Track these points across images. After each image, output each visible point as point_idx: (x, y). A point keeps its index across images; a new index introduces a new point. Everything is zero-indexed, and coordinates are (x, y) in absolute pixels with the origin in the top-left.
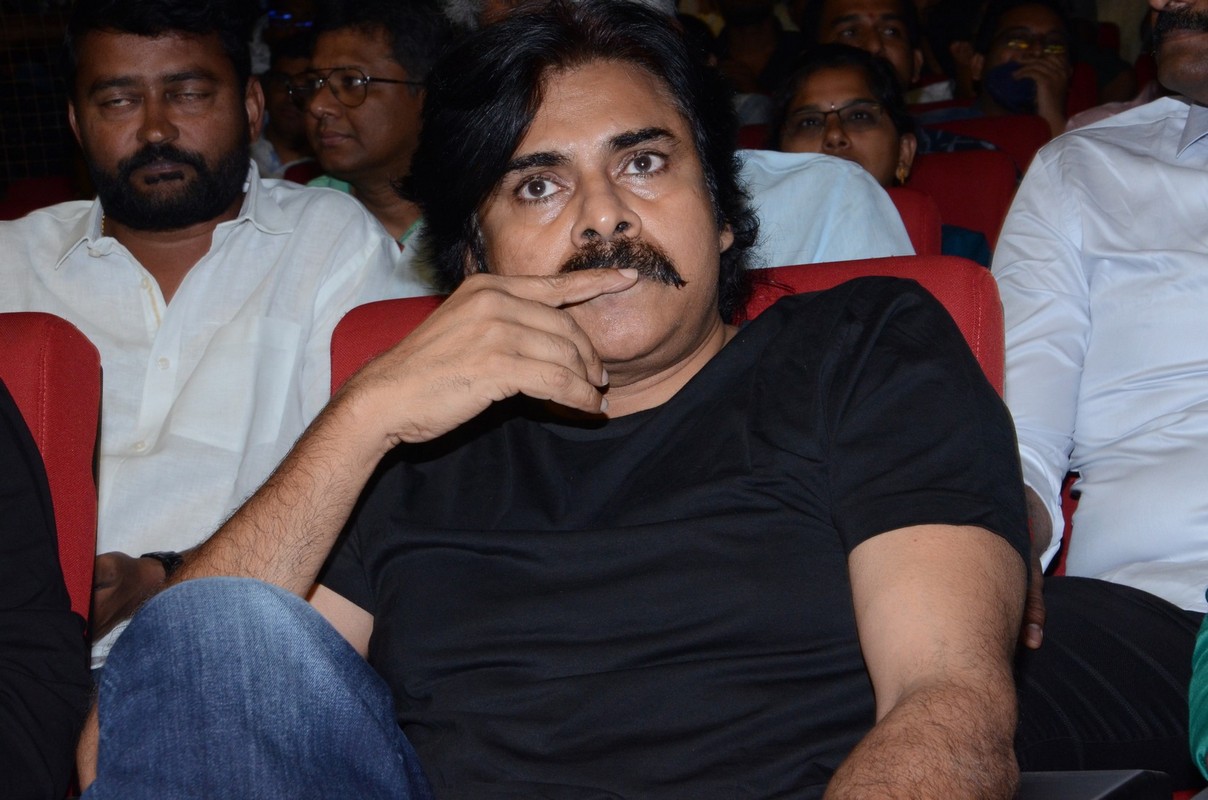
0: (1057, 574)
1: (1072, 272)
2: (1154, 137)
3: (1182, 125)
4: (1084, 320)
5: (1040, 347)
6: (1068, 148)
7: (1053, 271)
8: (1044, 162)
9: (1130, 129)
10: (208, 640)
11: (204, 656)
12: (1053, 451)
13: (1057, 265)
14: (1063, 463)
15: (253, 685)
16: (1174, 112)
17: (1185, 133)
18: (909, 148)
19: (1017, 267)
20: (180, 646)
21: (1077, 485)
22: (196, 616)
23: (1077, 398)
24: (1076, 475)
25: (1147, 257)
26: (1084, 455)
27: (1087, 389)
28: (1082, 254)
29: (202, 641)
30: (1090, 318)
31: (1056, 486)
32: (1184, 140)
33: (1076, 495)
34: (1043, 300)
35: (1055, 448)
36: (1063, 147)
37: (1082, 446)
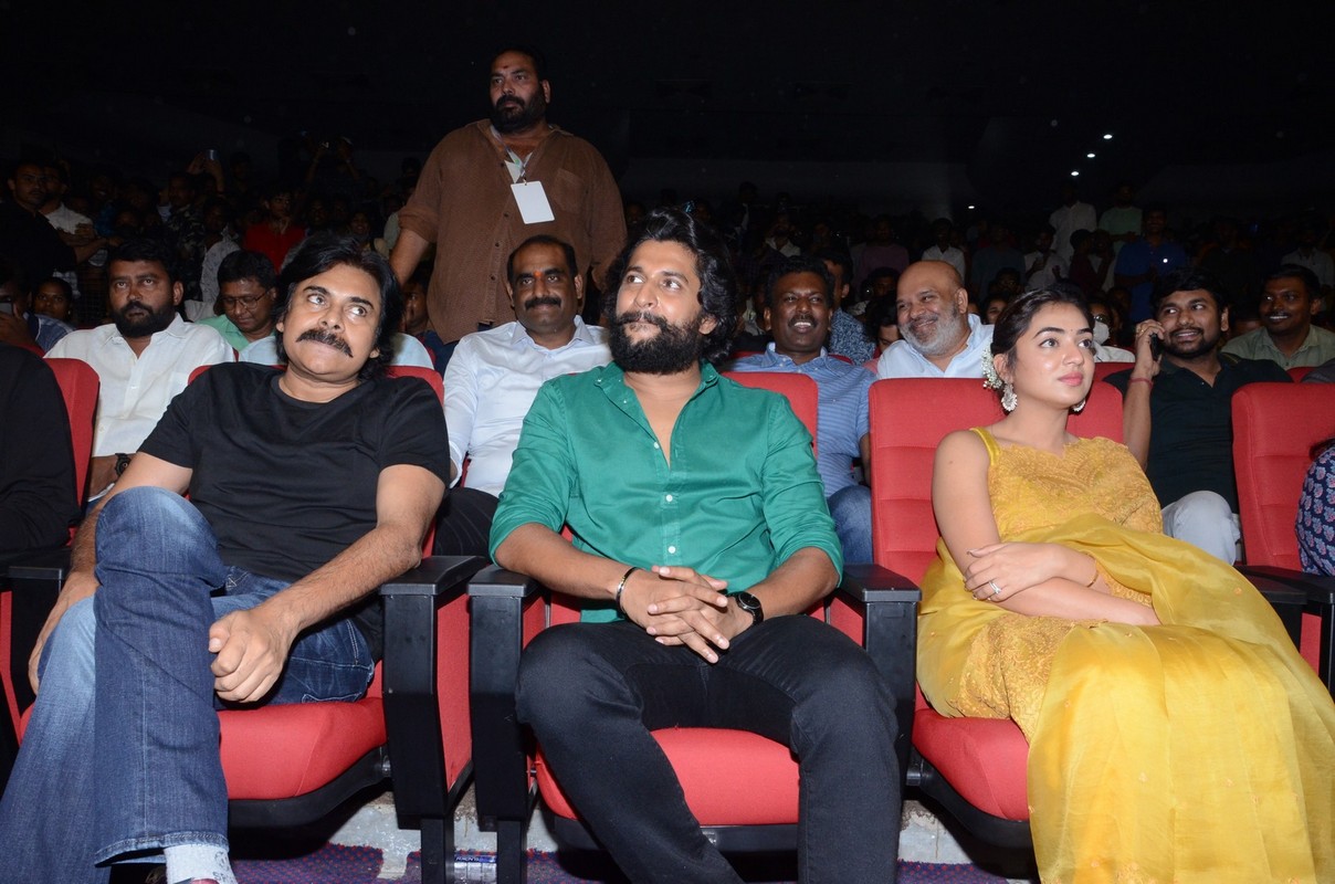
3: (511, 335)
12: (461, 445)
24: (469, 455)
26: (473, 447)
27: (477, 424)
36: (472, 338)
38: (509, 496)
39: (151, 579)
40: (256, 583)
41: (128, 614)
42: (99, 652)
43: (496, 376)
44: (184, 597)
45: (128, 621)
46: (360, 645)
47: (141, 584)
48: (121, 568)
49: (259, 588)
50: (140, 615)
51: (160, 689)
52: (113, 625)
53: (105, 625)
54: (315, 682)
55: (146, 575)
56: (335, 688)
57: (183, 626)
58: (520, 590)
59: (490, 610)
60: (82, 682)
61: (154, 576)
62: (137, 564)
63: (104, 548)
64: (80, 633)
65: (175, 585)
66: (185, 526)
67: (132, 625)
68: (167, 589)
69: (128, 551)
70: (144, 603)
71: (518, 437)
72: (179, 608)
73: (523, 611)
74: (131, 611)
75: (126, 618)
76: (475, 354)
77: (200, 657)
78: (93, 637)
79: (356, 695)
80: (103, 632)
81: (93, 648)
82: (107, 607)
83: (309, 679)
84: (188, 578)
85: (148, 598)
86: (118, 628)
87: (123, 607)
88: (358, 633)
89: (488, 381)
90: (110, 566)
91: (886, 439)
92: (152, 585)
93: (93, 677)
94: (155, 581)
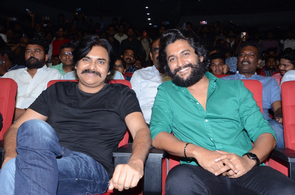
7: (137, 85)
18: (125, 70)
27: (140, 99)
36: (138, 71)
38: (153, 123)
39: (35, 152)
40: (71, 153)
41: (27, 165)
42: (16, 178)
43: (147, 83)
44: (47, 158)
45: (27, 167)
46: (106, 175)
47: (32, 154)
48: (25, 148)
49: (72, 155)
50: (31, 165)
51: (38, 192)
52: (22, 169)
53: (19, 168)
54: (90, 188)
55: (33, 150)
56: (97, 190)
57: (46, 169)
58: (161, 155)
59: (151, 162)
60: (10, 189)
61: (36, 151)
62: (31, 147)
63: (19, 141)
64: (10, 172)
65: (44, 154)
66: (48, 134)
67: (28, 169)
68: (41, 156)
69: (28, 143)
70: (33, 160)
71: (153, 103)
72: (45, 162)
73: (162, 163)
74: (28, 164)
75: (26, 166)
76: (139, 76)
77: (52, 180)
78: (14, 173)
79: (104, 192)
80: (18, 171)
81: (14, 177)
82: (20, 162)
83: (88, 187)
84: (48, 151)
85: (34, 159)
86: (23, 170)
87: (25, 162)
88: (105, 170)
89: (144, 85)
90: (21, 148)
91: (288, 103)
92: (36, 154)
93: (14, 187)
94: (37, 153)
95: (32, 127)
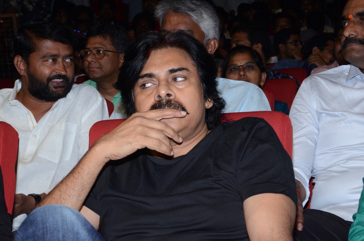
0: (307, 208)
1: (313, 117)
2: (338, 77)
3: (347, 74)
4: (317, 131)
5: (303, 139)
6: (313, 79)
7: (308, 116)
8: (306, 84)
9: (331, 74)
10: (50, 224)
11: (48, 229)
12: (307, 171)
13: (309, 114)
14: (310, 175)
15: (63, 238)
16: (345, 70)
17: (348, 76)
18: (264, 76)
19: (297, 115)
20: (41, 226)
21: (314, 181)
22: (46, 217)
23: (314, 155)
24: (314, 178)
25: (336, 113)
26: (316, 172)
27: (318, 152)
28: (317, 111)
29: (48, 225)
30: (319, 131)
31: (308, 181)
32: (348, 78)
33: (314, 184)
34: (305, 125)
35: (307, 170)
36: (311, 79)
37: (316, 169)
95: (45, 220)
